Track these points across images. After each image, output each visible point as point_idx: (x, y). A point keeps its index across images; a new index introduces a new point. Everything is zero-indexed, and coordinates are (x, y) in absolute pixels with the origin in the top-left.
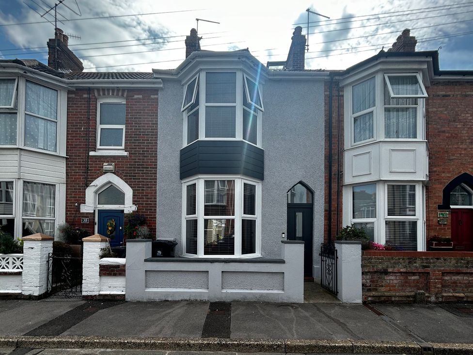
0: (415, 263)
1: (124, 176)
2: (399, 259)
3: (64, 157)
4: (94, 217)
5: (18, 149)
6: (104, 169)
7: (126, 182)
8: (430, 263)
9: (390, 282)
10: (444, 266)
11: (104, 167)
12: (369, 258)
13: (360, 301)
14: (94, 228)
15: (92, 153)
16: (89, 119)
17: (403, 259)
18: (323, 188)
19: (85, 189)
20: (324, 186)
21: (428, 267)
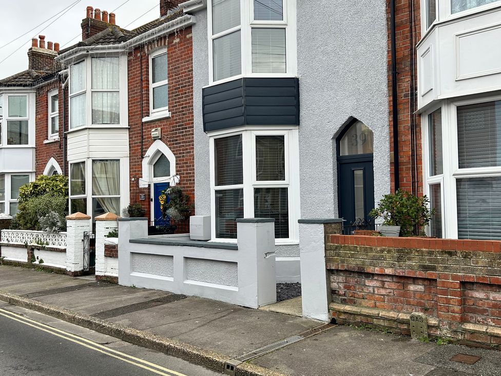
0: (409, 259)
1: (169, 141)
2: (382, 251)
3: (127, 128)
4: (149, 192)
5: (86, 129)
6: (152, 136)
7: (170, 148)
8: (436, 261)
9: (374, 291)
10: (463, 269)
11: (152, 133)
12: (337, 247)
13: (324, 317)
14: (149, 205)
15: (145, 119)
16: (142, 80)
17: (389, 251)
18: (387, 124)
19: (142, 161)
20: (387, 119)
21: (434, 269)
